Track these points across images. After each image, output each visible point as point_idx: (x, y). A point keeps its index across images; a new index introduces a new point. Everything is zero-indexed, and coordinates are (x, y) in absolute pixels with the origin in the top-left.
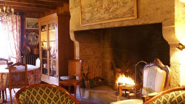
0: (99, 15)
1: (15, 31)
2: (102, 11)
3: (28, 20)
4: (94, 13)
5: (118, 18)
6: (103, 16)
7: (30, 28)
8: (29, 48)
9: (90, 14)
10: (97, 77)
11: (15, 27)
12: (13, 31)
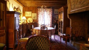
0: (77, 6)
1: (50, 15)
2: (78, 4)
3: (55, 10)
4: (75, 5)
5: (85, 6)
6: (78, 6)
7: (56, 13)
8: (55, 21)
9: (73, 6)
10: (80, 36)
11: (50, 13)
12: (49, 14)
